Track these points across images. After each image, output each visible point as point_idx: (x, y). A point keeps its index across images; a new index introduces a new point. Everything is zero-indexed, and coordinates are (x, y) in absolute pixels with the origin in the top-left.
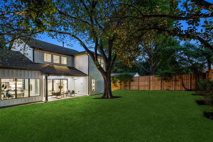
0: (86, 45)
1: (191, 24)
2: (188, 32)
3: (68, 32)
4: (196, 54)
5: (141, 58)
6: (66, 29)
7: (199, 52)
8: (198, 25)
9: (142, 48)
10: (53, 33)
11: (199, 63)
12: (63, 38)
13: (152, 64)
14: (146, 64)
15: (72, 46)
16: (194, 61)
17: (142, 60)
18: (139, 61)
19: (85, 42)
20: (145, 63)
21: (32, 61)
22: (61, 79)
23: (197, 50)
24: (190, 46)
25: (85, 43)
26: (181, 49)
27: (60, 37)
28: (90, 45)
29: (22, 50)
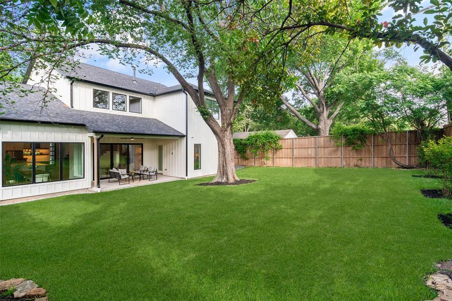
0: (179, 71)
1: (400, 10)
2: (393, 27)
3: (141, 44)
4: (421, 88)
5: (301, 99)
6: (138, 38)
7: (427, 83)
8: (416, 10)
9: (303, 78)
10: (110, 47)
11: (427, 108)
12: (131, 58)
13: (323, 111)
14: (310, 111)
15: (150, 74)
16: (415, 104)
17: (303, 102)
18: (295, 106)
19: (176, 63)
20: (309, 109)
21: (69, 106)
22: (128, 144)
23: (422, 80)
24: (406, 71)
25: (178, 66)
26: (387, 77)
27: (125, 56)
28: (188, 71)
29: (45, 81)
